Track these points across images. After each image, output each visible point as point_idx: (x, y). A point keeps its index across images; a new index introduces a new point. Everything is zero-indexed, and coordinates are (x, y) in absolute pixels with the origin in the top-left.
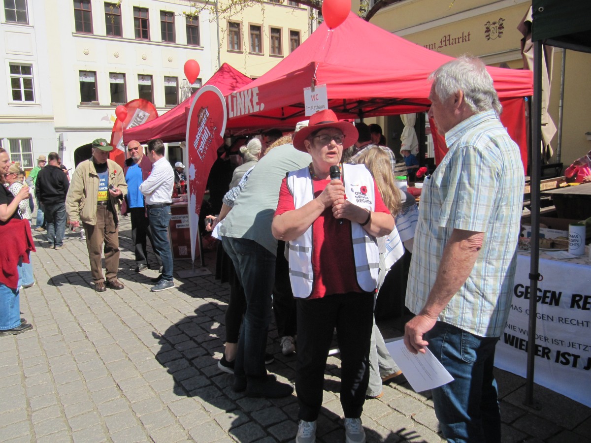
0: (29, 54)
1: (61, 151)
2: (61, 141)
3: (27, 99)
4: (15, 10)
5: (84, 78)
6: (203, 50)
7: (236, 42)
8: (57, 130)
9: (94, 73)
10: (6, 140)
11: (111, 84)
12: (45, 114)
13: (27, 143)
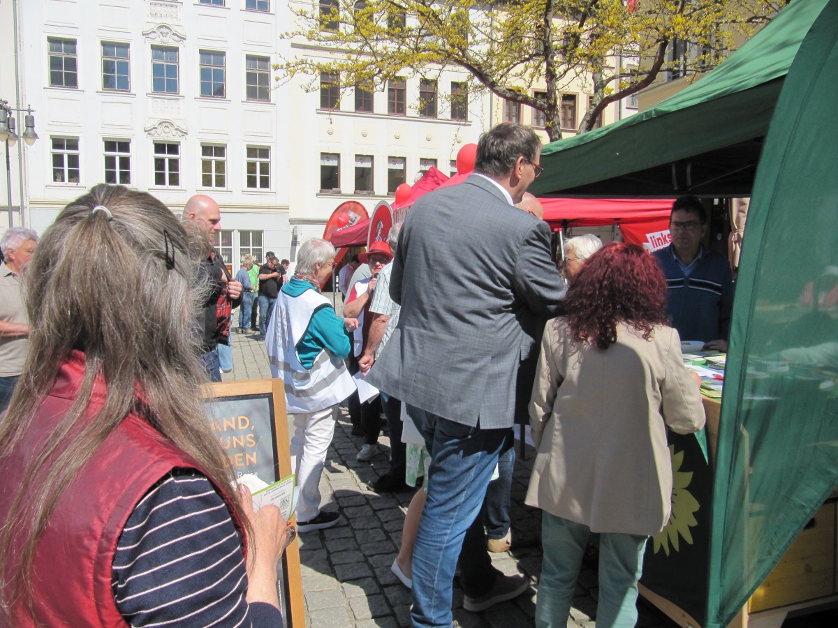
0: (268, 135)
1: (294, 247)
2: (295, 234)
3: (262, 186)
4: (258, 86)
5: (326, 161)
6: (470, 125)
7: (515, 114)
8: (292, 221)
9: (338, 156)
10: (236, 232)
11: (357, 169)
12: (281, 203)
13: (258, 236)
